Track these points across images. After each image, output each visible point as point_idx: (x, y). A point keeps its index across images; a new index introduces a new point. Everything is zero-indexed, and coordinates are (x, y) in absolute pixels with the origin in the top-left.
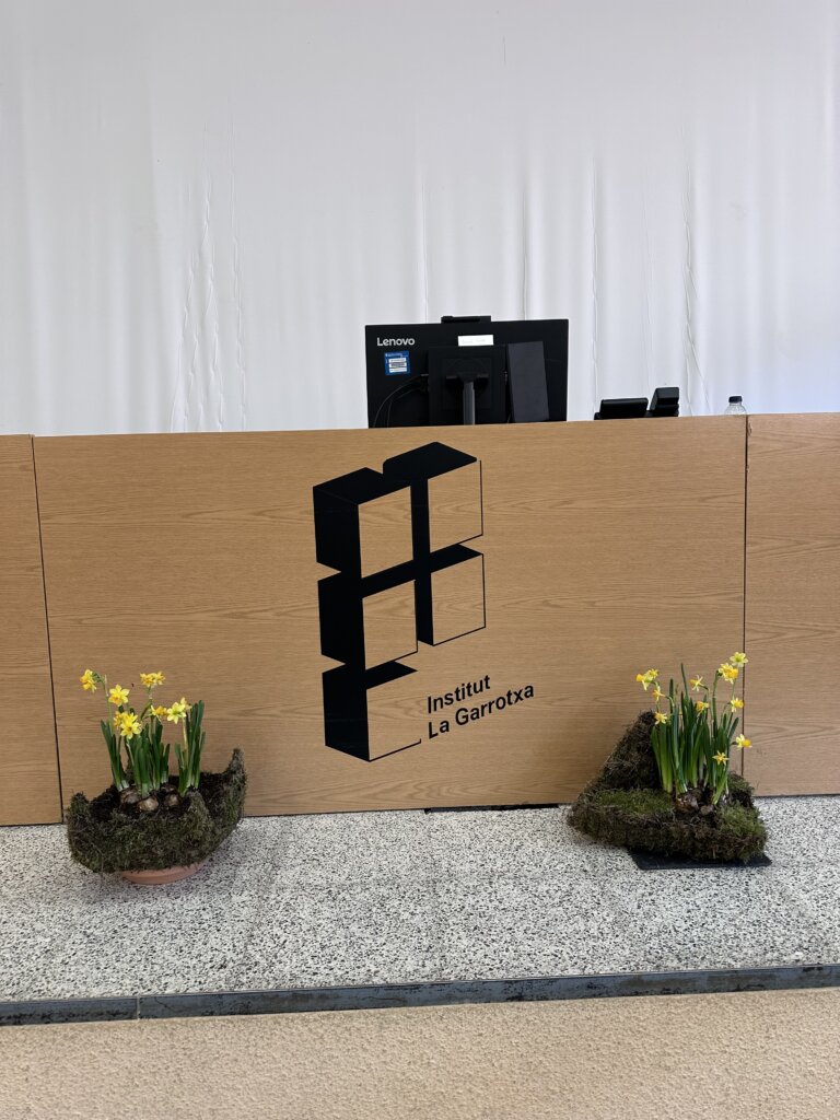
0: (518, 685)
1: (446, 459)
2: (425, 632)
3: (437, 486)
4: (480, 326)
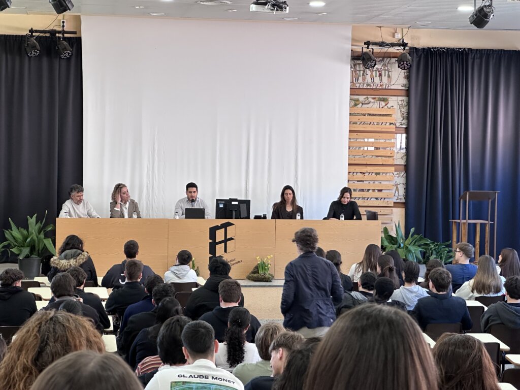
0: (240, 260)
1: (230, 224)
2: (225, 251)
3: (228, 228)
4: (235, 200)
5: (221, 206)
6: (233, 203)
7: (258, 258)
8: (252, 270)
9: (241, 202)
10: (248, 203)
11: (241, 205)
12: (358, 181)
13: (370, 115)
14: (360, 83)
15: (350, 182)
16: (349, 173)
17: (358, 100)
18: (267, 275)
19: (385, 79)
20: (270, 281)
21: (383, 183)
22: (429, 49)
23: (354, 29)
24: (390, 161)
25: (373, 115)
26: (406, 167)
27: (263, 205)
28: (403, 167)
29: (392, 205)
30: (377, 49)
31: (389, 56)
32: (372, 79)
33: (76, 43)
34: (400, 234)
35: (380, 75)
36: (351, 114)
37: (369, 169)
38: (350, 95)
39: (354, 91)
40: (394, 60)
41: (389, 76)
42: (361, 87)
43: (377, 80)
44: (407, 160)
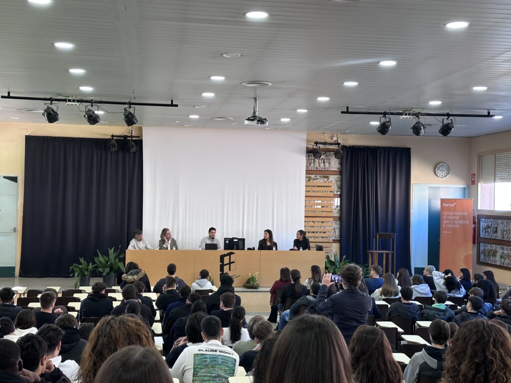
0: (239, 275)
1: (232, 253)
2: (230, 270)
3: (232, 256)
4: (236, 238)
5: (227, 242)
6: (235, 240)
7: (249, 274)
8: (246, 281)
9: (239, 239)
10: (243, 240)
11: (240, 241)
12: (311, 227)
13: (318, 186)
14: (312, 167)
15: (306, 227)
16: (305, 222)
17: (311, 178)
18: (255, 284)
19: (327, 165)
20: (257, 289)
21: (326, 228)
22: (354, 146)
23: (308, 134)
24: (330, 215)
25: (320, 186)
26: (340, 218)
27: (253, 241)
28: (338, 218)
29: (332, 241)
30: (322, 146)
31: (330, 150)
32: (319, 164)
33: (139, 143)
34: (337, 260)
35: (324, 162)
36: (306, 186)
37: (318, 219)
38: (306, 174)
39: (308, 172)
40: (332, 153)
41: (329, 163)
42: (312, 169)
43: (322, 165)
44: (341, 214)
